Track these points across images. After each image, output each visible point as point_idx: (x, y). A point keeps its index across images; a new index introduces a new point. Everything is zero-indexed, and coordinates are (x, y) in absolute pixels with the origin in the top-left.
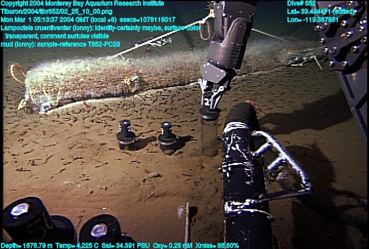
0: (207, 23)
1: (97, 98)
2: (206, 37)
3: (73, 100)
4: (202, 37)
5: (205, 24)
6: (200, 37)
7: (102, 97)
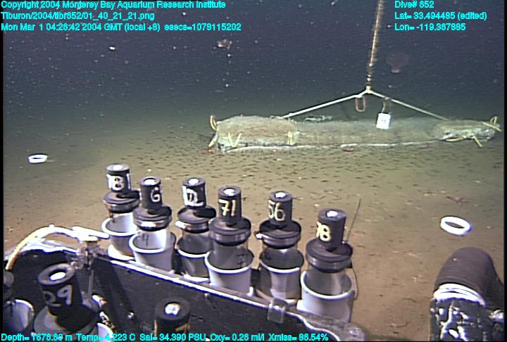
0: (364, 97)
1: (264, 145)
2: (362, 109)
3: (247, 145)
4: (357, 108)
5: (361, 99)
6: (355, 108)
7: (268, 145)
